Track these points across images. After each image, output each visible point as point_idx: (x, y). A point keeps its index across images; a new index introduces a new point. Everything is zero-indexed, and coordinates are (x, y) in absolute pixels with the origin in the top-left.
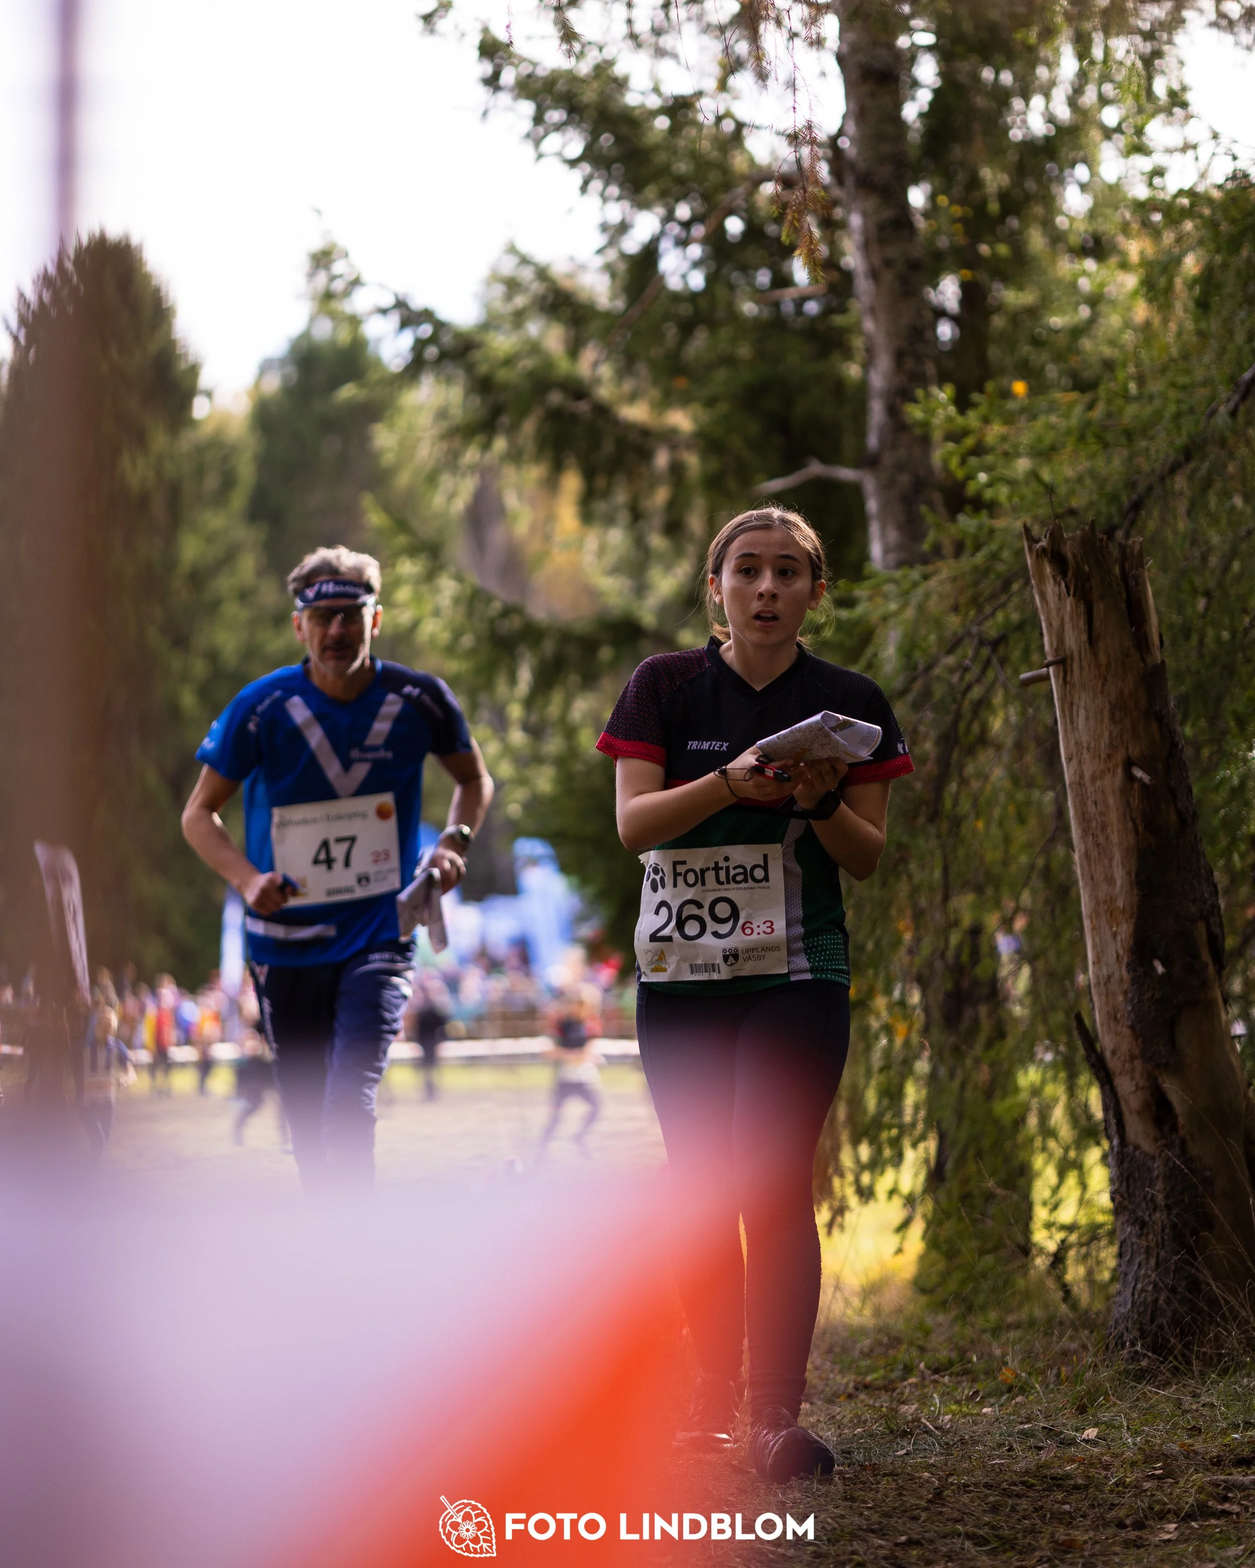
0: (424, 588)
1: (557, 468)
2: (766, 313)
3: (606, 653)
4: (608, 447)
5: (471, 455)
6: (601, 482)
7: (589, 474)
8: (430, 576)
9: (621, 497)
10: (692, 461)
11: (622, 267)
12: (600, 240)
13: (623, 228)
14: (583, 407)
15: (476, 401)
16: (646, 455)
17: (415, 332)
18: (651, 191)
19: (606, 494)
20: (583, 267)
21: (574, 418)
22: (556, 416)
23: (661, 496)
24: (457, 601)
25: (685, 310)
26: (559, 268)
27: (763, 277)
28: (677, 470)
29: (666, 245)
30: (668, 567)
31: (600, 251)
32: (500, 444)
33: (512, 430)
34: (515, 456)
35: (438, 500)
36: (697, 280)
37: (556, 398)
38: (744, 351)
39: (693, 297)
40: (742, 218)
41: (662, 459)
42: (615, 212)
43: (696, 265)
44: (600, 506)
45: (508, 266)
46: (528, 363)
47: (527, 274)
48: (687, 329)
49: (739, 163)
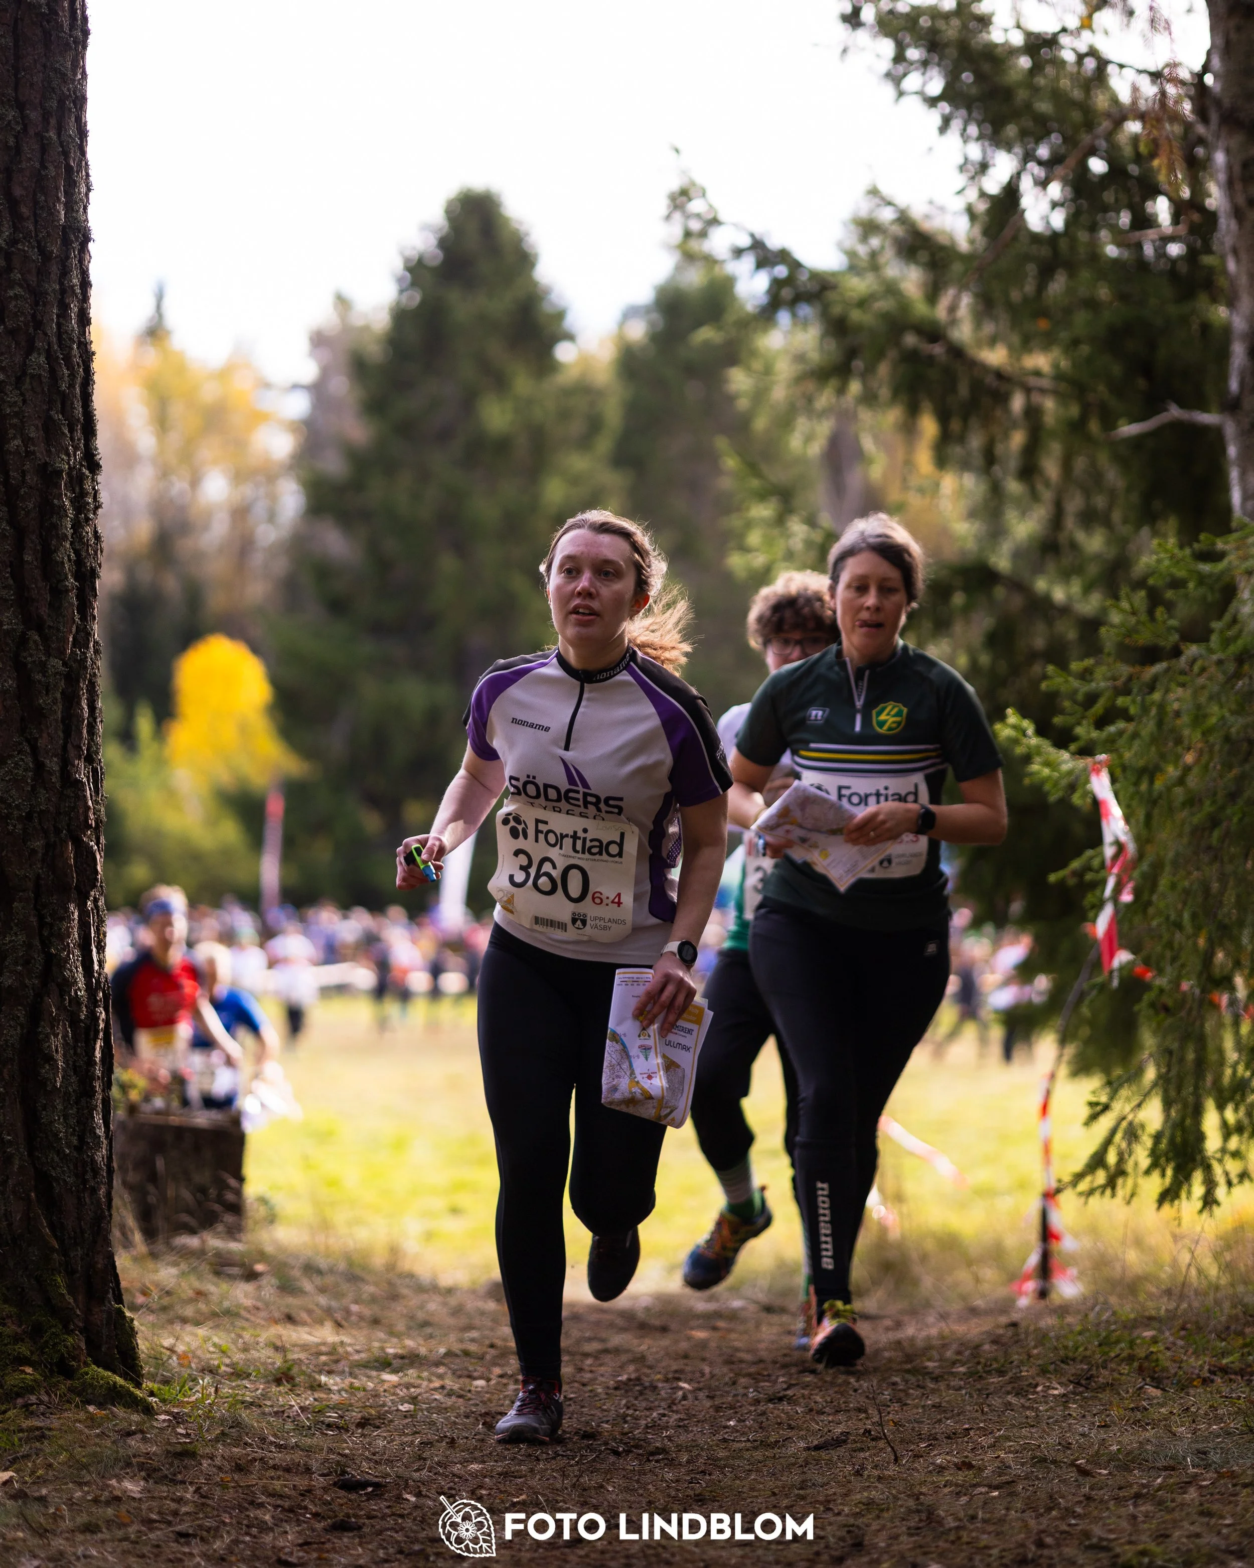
0: (776, 532)
1: (913, 411)
2: (1126, 254)
3: (958, 599)
4: (963, 390)
5: (825, 398)
6: (955, 425)
7: (943, 418)
8: (780, 520)
9: (976, 442)
10: (1049, 404)
11: (982, 207)
12: (961, 180)
13: (984, 167)
14: (938, 350)
15: (832, 345)
16: (1003, 399)
17: (770, 274)
18: (1011, 130)
19: (961, 439)
20: (942, 209)
21: (931, 360)
22: (911, 357)
23: (1018, 439)
24: (808, 543)
25: (1045, 252)
26: (918, 211)
27: (1125, 219)
28: (1032, 413)
29: (1026, 184)
30: (1023, 514)
31: (959, 192)
32: (855, 387)
33: (867, 374)
34: (869, 399)
35: (795, 442)
36: (1058, 220)
37: (910, 340)
38: (1104, 292)
39: (1054, 238)
40: (1102, 158)
41: (1017, 403)
42: (975, 151)
43: (1054, 205)
44: (957, 450)
45: (865, 208)
46: (884, 305)
47: (887, 215)
48: (1046, 272)
49: (1101, 101)
